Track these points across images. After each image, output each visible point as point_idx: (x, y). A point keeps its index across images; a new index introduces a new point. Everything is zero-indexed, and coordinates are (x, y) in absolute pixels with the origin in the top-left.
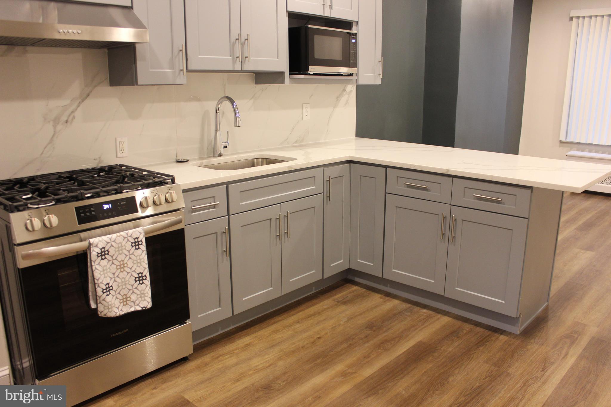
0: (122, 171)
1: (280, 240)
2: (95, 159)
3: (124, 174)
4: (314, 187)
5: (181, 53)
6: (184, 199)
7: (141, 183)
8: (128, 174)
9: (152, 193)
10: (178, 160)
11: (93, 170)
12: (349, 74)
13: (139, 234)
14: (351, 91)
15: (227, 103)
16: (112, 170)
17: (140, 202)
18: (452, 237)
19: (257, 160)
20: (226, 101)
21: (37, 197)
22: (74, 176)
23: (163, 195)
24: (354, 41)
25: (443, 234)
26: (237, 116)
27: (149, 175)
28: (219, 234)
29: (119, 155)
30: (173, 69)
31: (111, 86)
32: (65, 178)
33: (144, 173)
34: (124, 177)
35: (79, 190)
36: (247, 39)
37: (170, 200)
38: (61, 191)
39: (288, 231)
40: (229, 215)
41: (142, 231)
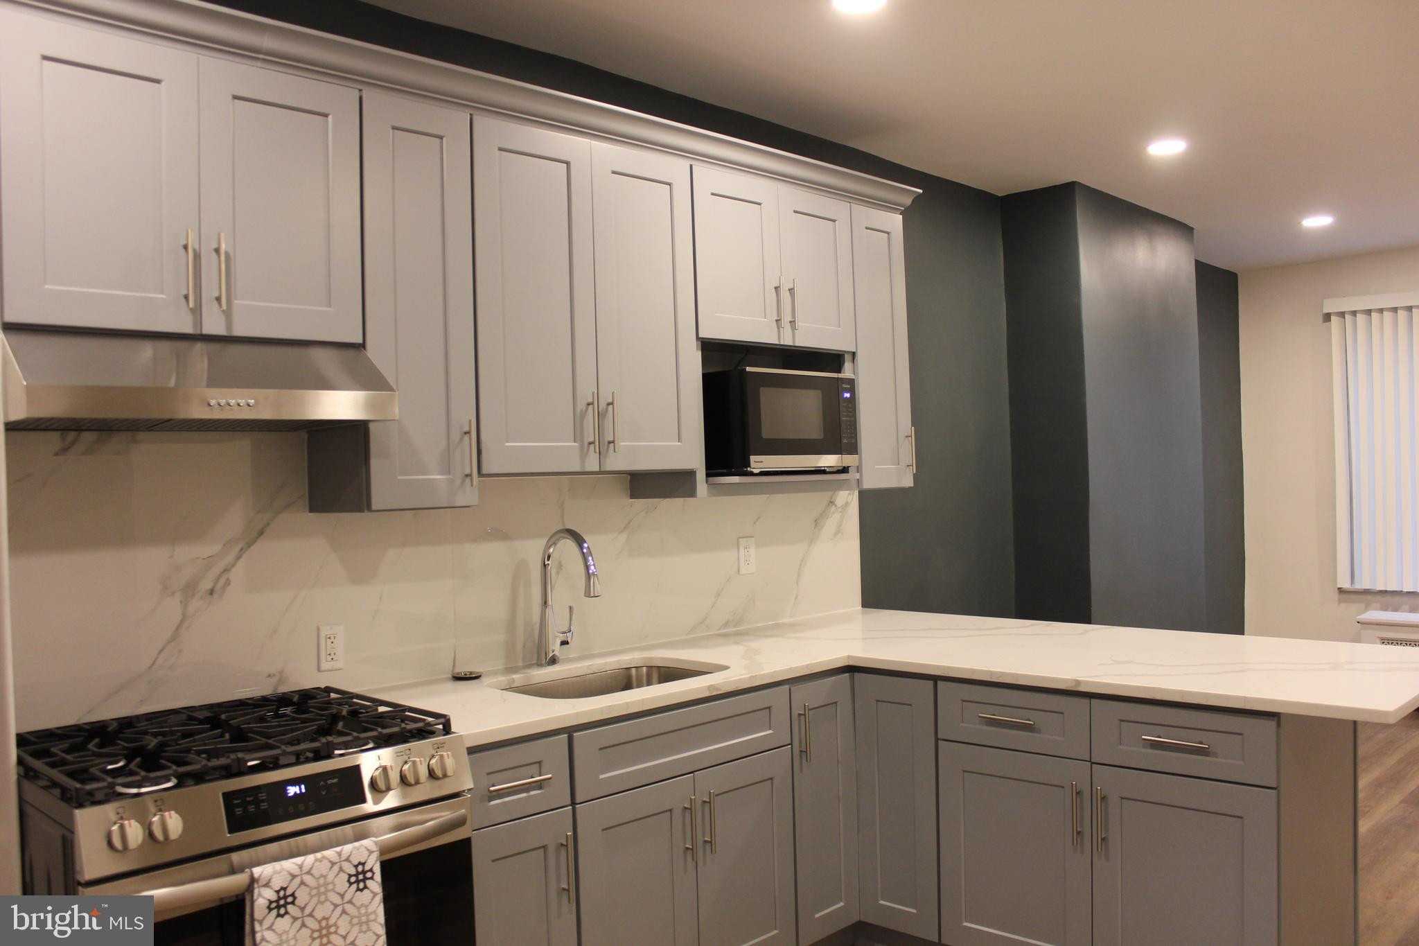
0: (331, 703)
1: (693, 859)
2: (269, 676)
3: (334, 711)
4: (771, 732)
5: (466, 437)
6: (471, 770)
7: (374, 733)
8: (344, 713)
9: (398, 756)
10: (458, 674)
11: (263, 701)
12: (840, 468)
13: (367, 855)
14: (847, 504)
15: (569, 545)
16: (309, 702)
17: (372, 778)
18: (1100, 840)
19: (637, 671)
20: (564, 540)
21: (138, 770)
22: (223, 717)
23: (423, 762)
24: (847, 395)
25: (1079, 833)
26: (591, 571)
27: (393, 714)
28: (551, 850)
29: (324, 666)
30: (450, 474)
31: (311, 511)
32: (201, 722)
33: (382, 709)
34: (335, 718)
35: (235, 751)
36: (612, 404)
37: (439, 773)
38: (192, 757)
39: (711, 838)
40: (573, 803)
41: (374, 848)
